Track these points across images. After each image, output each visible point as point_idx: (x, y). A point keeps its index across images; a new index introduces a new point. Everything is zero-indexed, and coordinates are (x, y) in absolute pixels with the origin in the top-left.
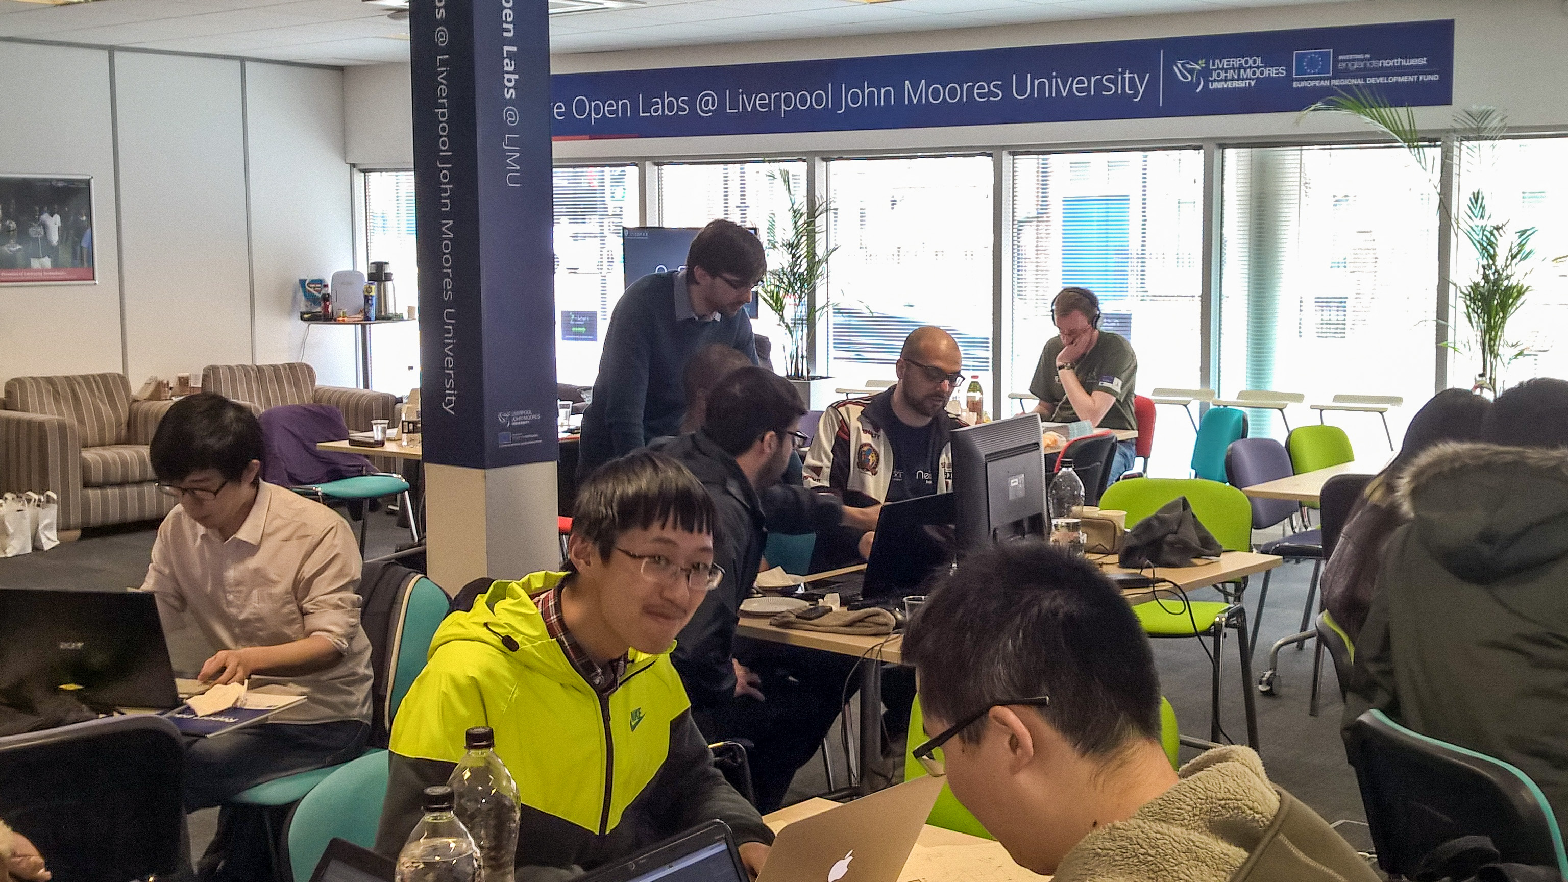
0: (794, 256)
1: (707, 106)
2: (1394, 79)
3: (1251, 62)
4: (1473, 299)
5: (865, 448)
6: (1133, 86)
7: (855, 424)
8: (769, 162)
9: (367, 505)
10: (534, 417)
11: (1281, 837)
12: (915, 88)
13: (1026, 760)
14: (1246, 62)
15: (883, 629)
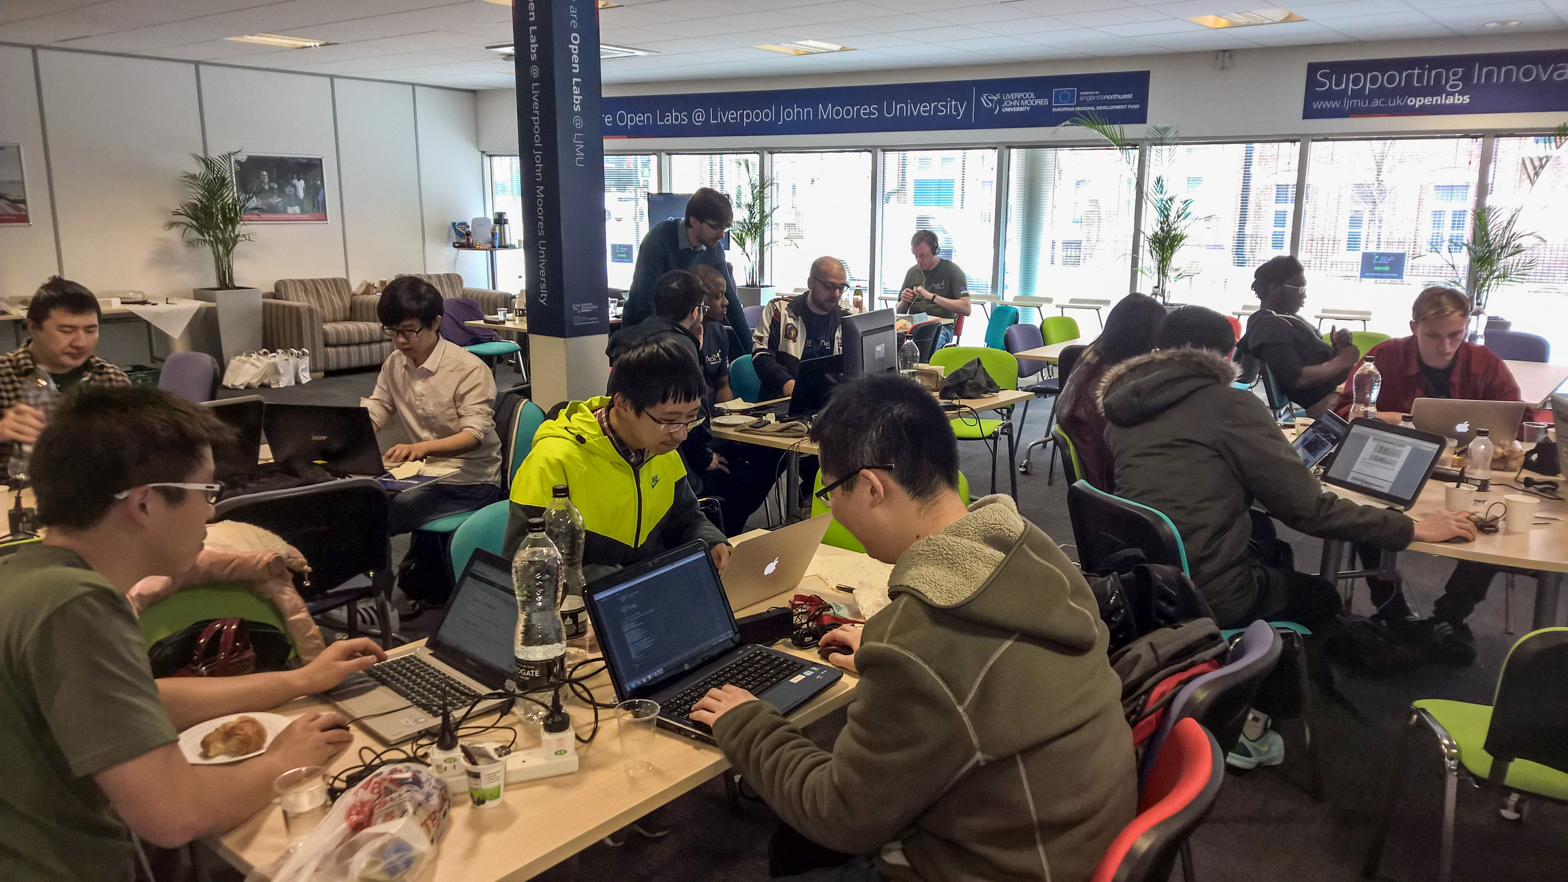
0: (751, 212)
1: (698, 118)
2: (1113, 107)
3: (1027, 95)
4: (1154, 242)
5: (789, 326)
6: (956, 109)
7: (784, 312)
8: (736, 154)
9: (495, 359)
10: (595, 307)
11: (1025, 546)
12: (825, 109)
13: (879, 500)
14: (1025, 96)
15: (800, 434)
